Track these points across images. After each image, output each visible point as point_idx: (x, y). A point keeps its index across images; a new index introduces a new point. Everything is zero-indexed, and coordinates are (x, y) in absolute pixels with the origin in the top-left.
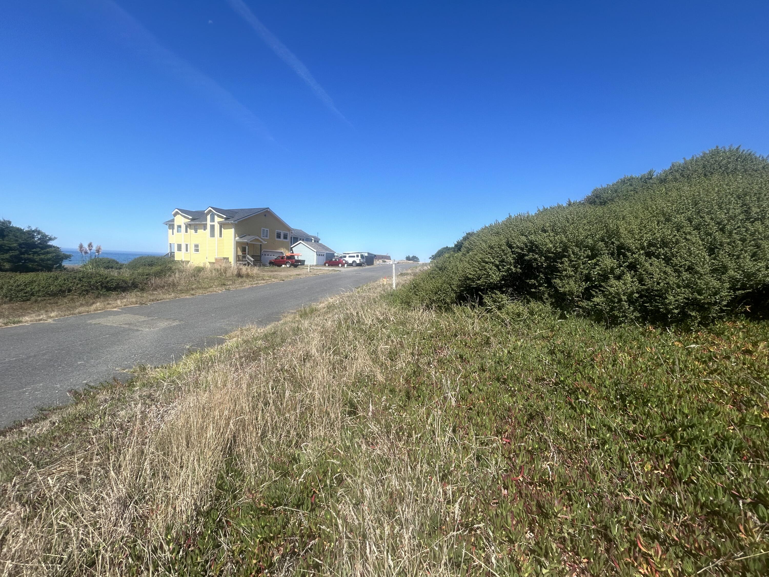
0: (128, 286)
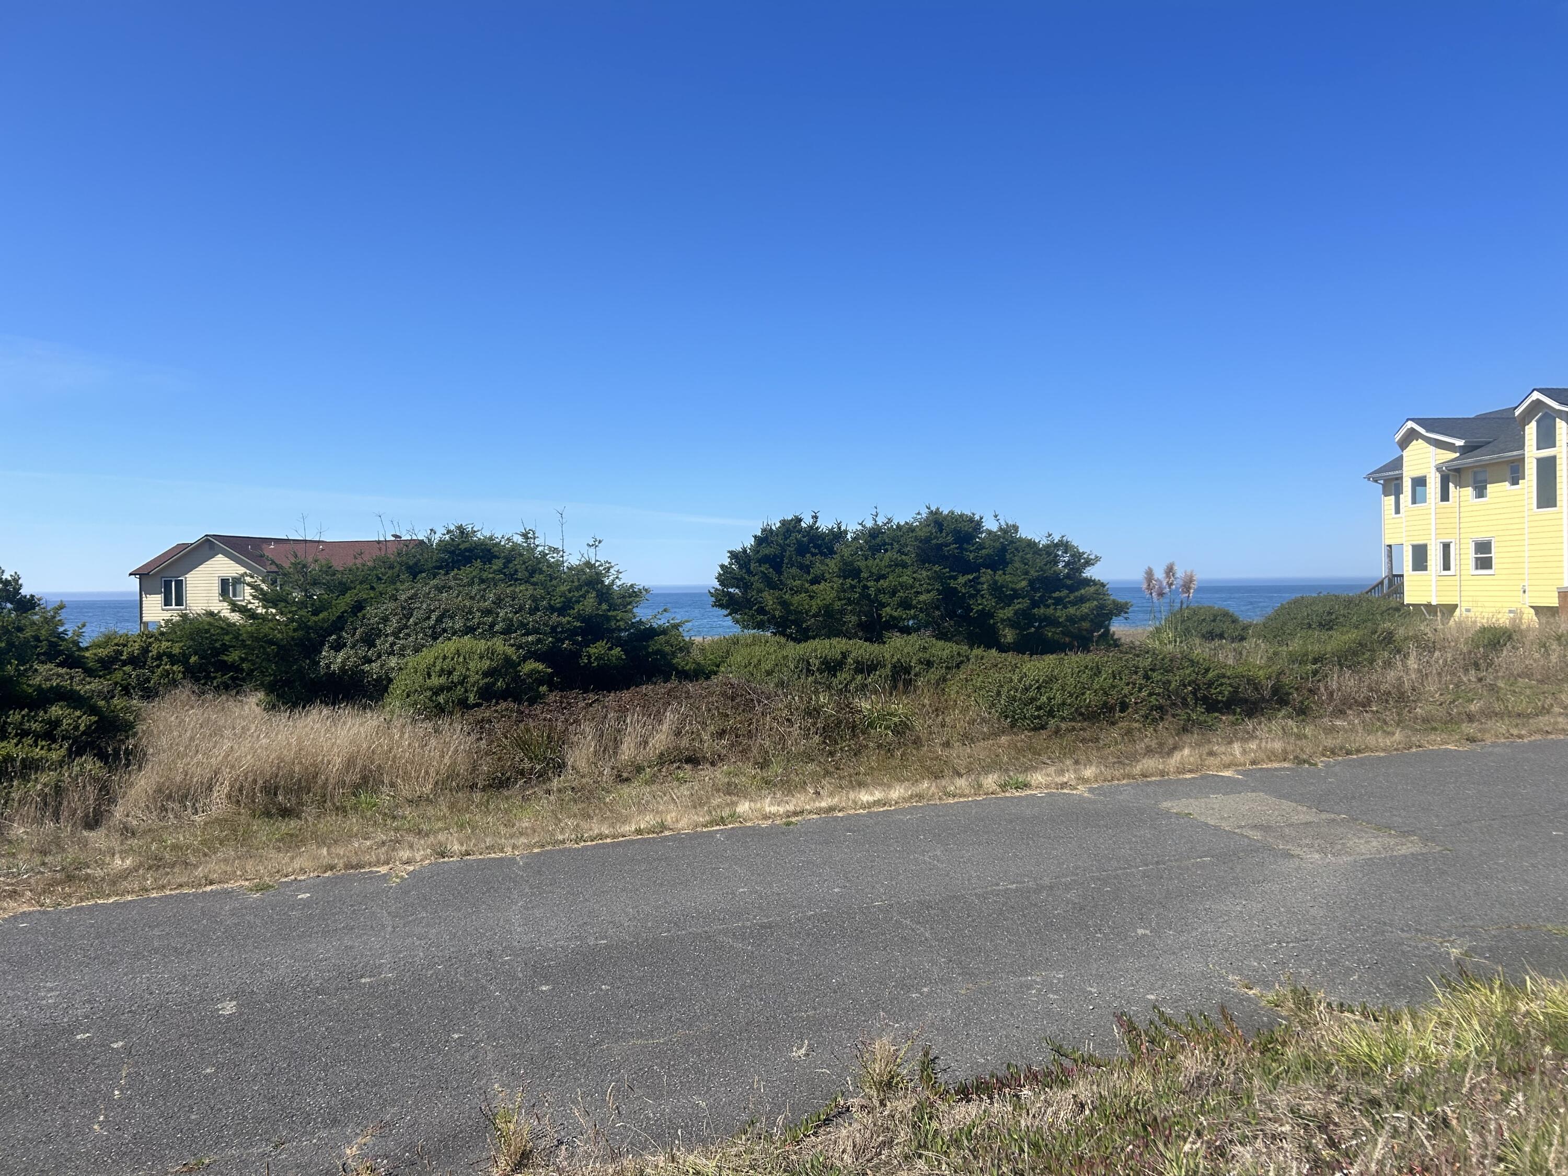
0: (1263, 699)
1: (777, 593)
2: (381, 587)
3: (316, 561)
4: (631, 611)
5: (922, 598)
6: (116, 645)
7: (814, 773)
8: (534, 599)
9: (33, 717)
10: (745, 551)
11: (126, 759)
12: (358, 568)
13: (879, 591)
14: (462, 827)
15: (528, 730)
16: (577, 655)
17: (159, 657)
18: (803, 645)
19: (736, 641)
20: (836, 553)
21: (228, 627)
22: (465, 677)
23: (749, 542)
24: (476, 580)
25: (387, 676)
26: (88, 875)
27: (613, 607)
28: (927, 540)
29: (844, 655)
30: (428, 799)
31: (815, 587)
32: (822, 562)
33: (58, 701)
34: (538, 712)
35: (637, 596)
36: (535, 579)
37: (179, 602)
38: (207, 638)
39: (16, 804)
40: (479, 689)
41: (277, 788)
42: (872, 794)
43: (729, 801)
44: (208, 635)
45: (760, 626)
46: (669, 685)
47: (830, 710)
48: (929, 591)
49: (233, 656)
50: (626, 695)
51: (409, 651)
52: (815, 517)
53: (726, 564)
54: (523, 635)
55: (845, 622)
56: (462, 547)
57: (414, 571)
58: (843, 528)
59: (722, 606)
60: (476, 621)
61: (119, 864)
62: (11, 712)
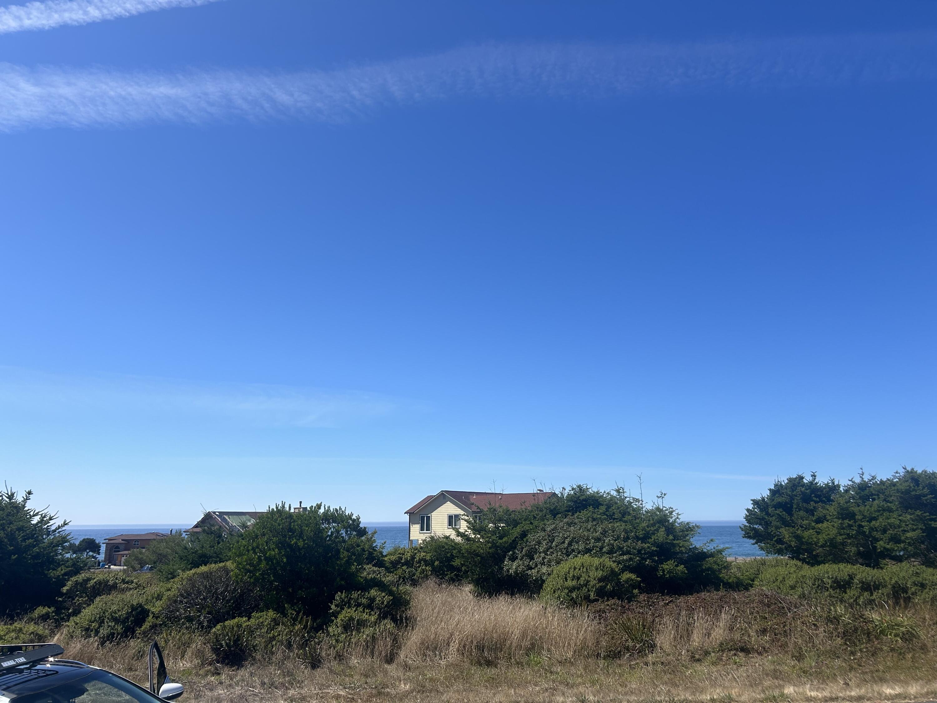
1: (791, 530)
2: (536, 523)
3: (501, 507)
4: (688, 541)
5: (909, 535)
6: (399, 554)
7: (840, 667)
8: (626, 531)
9: (363, 595)
10: (763, 499)
11: (406, 623)
12: (523, 511)
13: (872, 529)
14: (593, 683)
15: (629, 619)
16: (656, 569)
17: (419, 562)
18: (816, 568)
19: (763, 563)
20: (833, 501)
21: (455, 545)
22: (588, 581)
23: (766, 494)
24: (590, 519)
25: (541, 578)
26: (388, 693)
27: (676, 538)
28: (907, 492)
29: (851, 577)
30: (570, 662)
31: (820, 525)
32: (823, 508)
33: (374, 587)
34: (634, 607)
35: (692, 530)
36: (625, 519)
37: (428, 529)
38: (443, 551)
39: (353, 646)
40: (597, 589)
41: (483, 647)
42: (893, 689)
43: (777, 684)
44: (444, 549)
45: (780, 552)
46: (720, 593)
47: (846, 619)
48: (914, 530)
49: (457, 562)
50: (691, 599)
51: (553, 563)
52: (814, 476)
53: (751, 508)
54: (621, 555)
55: (847, 552)
56: (581, 498)
57: (554, 513)
58: (836, 483)
59: (749, 537)
60: (592, 545)
61: (404, 687)
62: (353, 592)
